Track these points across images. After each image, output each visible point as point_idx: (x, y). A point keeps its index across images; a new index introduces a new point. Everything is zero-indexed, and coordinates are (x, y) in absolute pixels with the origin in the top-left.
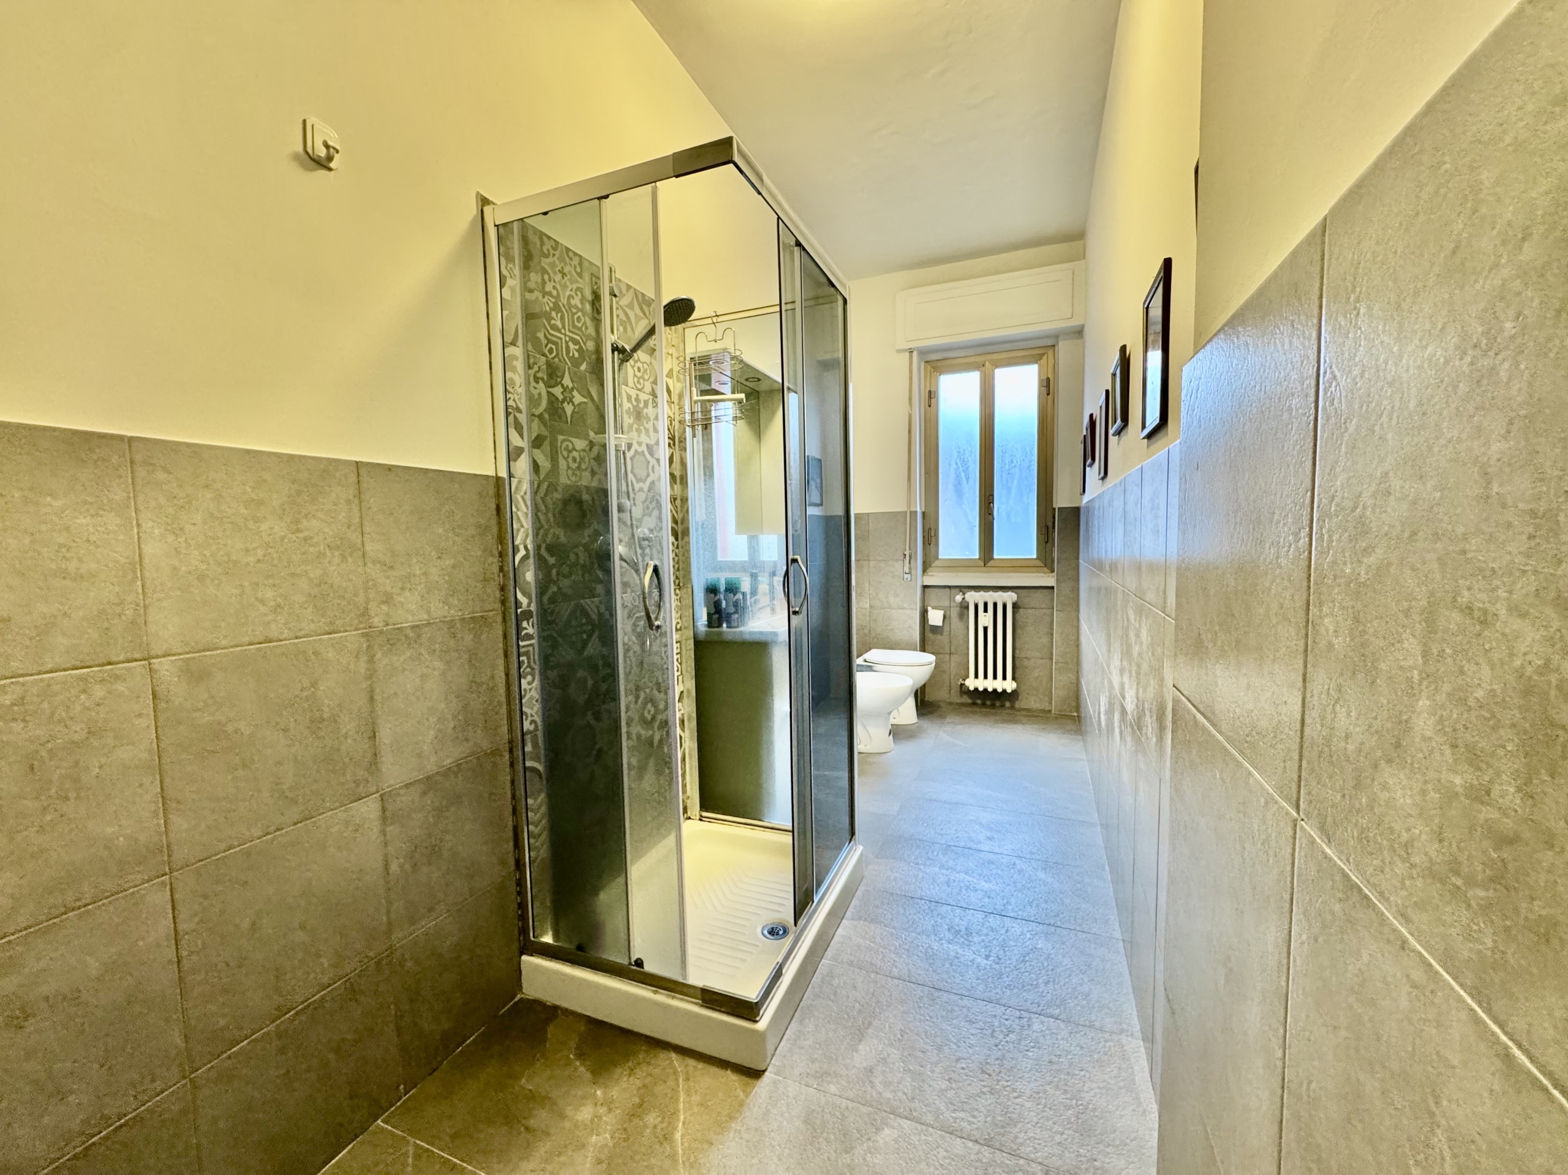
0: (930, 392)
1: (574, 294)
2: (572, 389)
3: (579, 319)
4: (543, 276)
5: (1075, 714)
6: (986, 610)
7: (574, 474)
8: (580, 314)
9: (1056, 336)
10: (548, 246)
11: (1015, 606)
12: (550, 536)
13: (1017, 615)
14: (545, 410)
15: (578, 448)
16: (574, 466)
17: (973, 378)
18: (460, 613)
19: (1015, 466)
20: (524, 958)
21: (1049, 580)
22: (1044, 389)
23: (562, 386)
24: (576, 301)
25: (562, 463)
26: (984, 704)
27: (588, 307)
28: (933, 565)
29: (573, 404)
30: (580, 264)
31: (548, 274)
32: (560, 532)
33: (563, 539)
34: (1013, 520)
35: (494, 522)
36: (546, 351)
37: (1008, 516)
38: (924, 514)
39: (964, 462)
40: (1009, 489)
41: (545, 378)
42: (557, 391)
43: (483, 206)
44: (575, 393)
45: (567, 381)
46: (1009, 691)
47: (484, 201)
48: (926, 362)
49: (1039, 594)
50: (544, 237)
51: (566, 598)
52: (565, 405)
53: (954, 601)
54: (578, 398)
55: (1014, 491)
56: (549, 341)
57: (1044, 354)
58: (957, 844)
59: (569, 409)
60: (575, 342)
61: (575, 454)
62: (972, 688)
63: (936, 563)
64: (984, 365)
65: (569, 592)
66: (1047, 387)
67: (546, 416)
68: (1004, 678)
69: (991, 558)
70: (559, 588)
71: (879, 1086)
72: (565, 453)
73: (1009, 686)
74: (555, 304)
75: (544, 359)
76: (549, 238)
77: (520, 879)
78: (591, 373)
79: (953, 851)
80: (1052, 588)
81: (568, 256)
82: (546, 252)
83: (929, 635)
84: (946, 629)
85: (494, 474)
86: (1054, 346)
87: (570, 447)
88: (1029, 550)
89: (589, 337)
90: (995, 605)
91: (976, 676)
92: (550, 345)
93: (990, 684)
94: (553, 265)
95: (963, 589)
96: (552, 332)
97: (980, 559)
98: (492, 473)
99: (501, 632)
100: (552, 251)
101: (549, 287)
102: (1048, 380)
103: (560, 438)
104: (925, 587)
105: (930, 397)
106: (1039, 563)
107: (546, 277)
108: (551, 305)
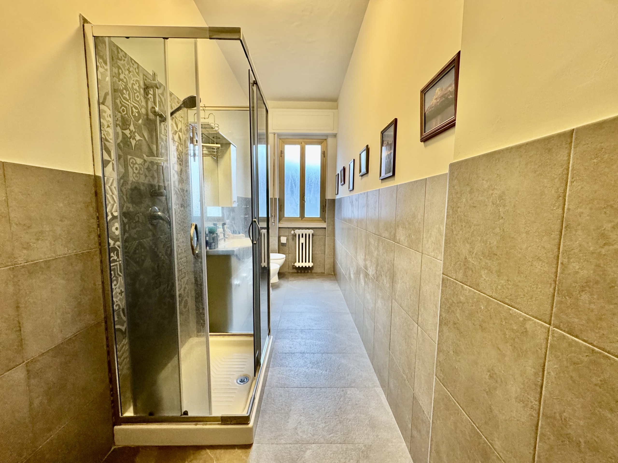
0: (281, 151)
1: (135, 83)
2: (135, 132)
3: (138, 97)
4: (118, 71)
5: (333, 273)
6: (302, 237)
7: (136, 176)
8: (138, 94)
9: (327, 136)
10: (121, 55)
11: (313, 235)
12: (125, 208)
13: (313, 239)
14: (121, 141)
15: (138, 162)
16: (136, 172)
17: (297, 148)
18: (75, 251)
19: (312, 183)
20: (116, 427)
21: (324, 225)
22: (323, 155)
23: (130, 130)
24: (136, 87)
25: (130, 170)
26: (301, 272)
27: (142, 91)
28: (283, 219)
29: (135, 140)
30: (138, 68)
31: (121, 69)
32: (130, 205)
33: (131, 209)
34: (312, 203)
35: (94, 200)
36: (121, 110)
37: (310, 201)
38: (279, 199)
39: (294, 180)
40: (310, 191)
41: (121, 124)
42: (127, 132)
43: (84, 23)
44: (136, 134)
45: (132, 128)
46: (311, 266)
47: (85, 21)
48: (280, 139)
49: (321, 230)
50: (119, 50)
51: (134, 239)
52: (131, 140)
53: (291, 233)
54: (138, 137)
55: (312, 192)
56: (122, 106)
57: (323, 142)
58: (305, 328)
59: (133, 142)
60: (136, 108)
61: (136, 166)
62: (297, 266)
63: (284, 219)
64: (301, 143)
65: (136, 236)
66: (324, 154)
67: (122, 145)
68: (309, 262)
69: (304, 217)
70: (130, 235)
71: (301, 434)
72: (132, 165)
73: (311, 264)
74: (125, 86)
75: (120, 114)
76: (122, 51)
77: (112, 388)
78: (144, 125)
79: (304, 331)
80: (325, 228)
81: (132, 62)
82: (120, 57)
83: (281, 247)
84: (287, 244)
85: (93, 174)
86: (326, 139)
87: (134, 162)
88: (318, 215)
89: (142, 107)
90: (306, 235)
91: (299, 262)
92: (123, 108)
93: (304, 265)
94: (124, 65)
95: (294, 229)
96: (124, 101)
97: (300, 217)
98: (92, 173)
99: (98, 260)
100: (123, 58)
101: (122, 76)
102: (324, 151)
103: (129, 157)
104: (279, 228)
105: (281, 153)
106: (321, 219)
107: (120, 71)
108: (123, 86)
